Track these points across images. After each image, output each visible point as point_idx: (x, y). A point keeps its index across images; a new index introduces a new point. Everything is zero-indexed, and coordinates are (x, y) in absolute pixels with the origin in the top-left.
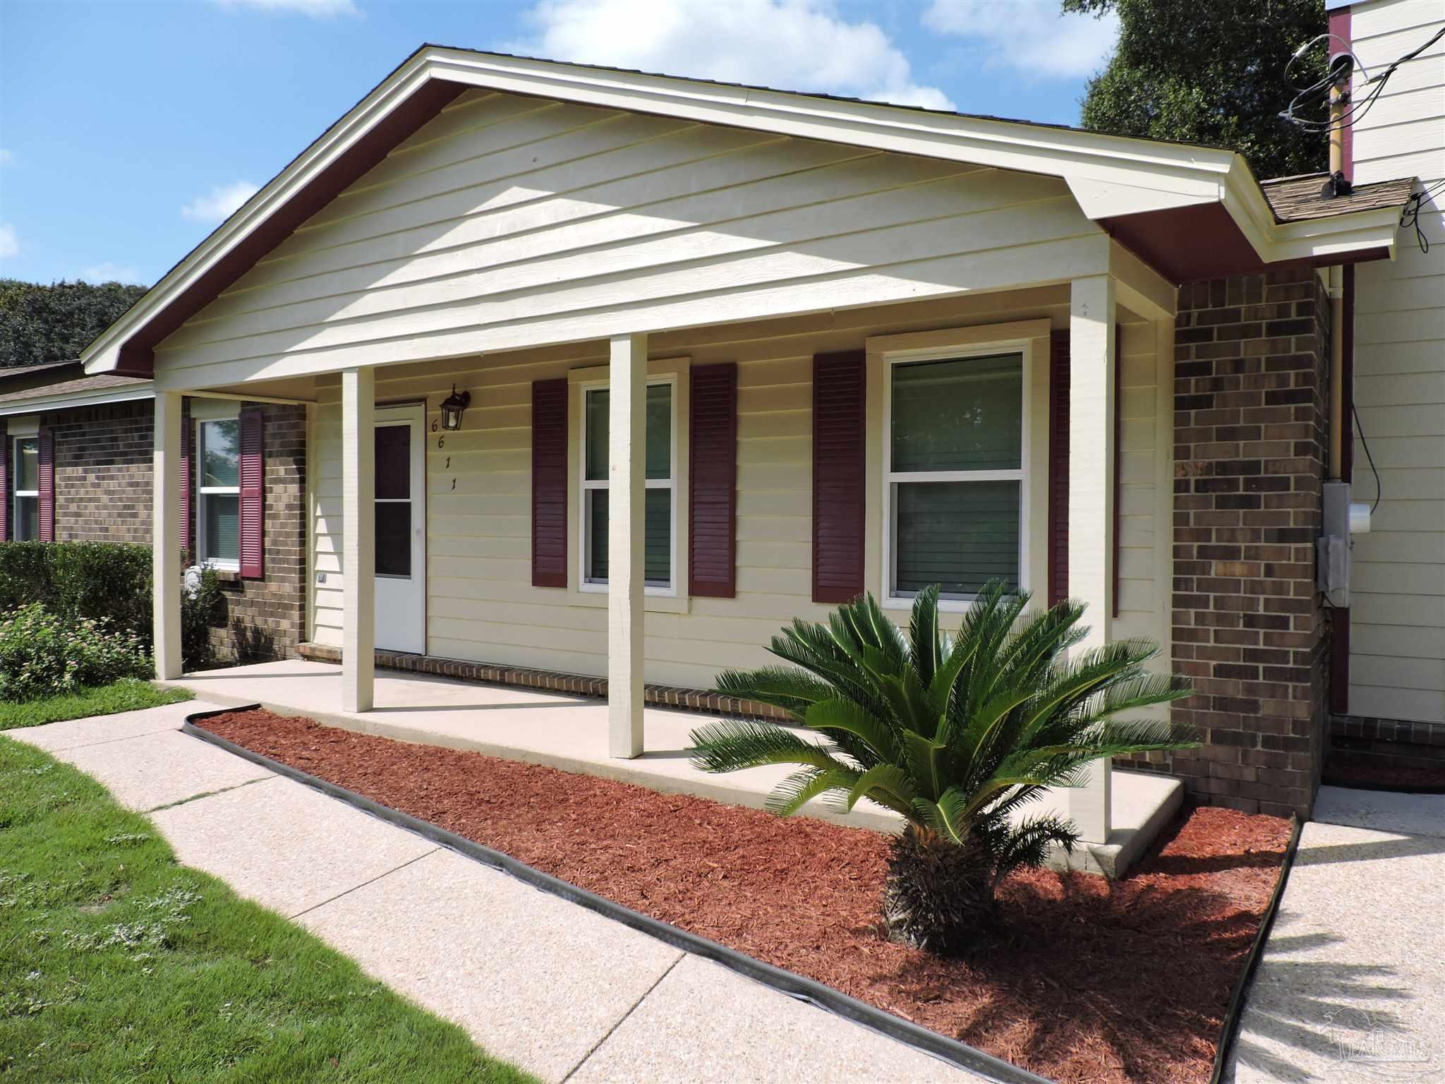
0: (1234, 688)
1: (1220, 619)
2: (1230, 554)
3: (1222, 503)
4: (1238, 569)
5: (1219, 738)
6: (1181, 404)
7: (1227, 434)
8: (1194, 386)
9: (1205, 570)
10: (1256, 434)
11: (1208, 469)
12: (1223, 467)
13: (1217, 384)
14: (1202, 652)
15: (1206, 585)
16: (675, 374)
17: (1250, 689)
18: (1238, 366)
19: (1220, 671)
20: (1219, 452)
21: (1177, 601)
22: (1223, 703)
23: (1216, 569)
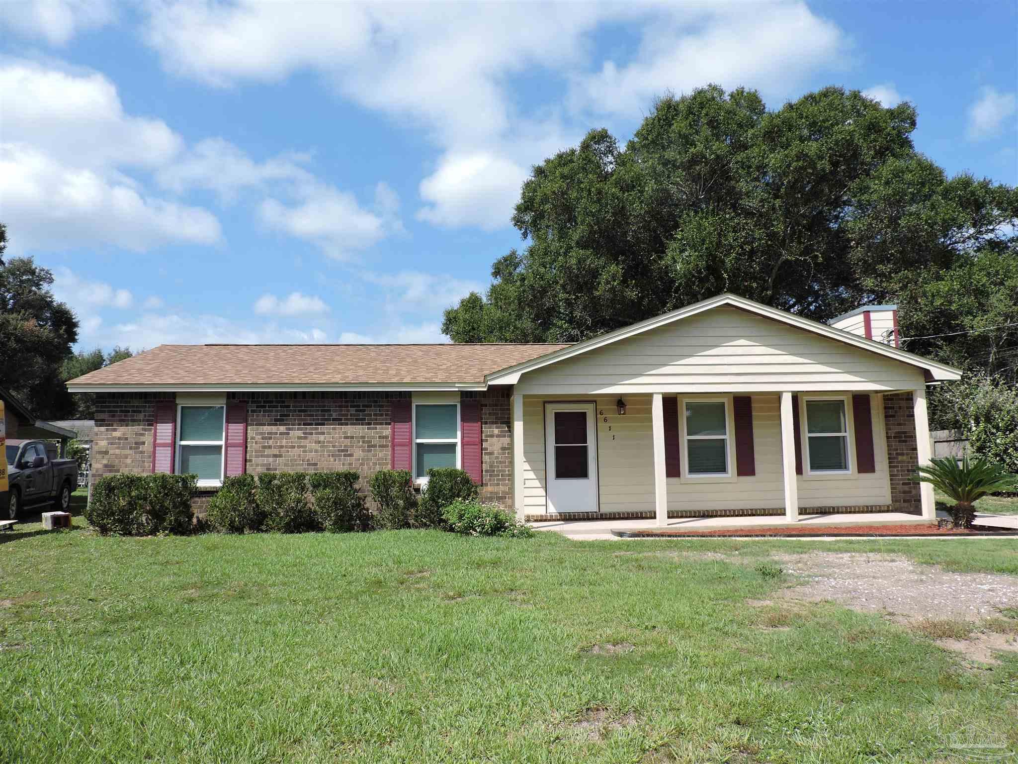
0: (906, 488)
1: (902, 471)
2: (902, 454)
3: (900, 441)
4: (905, 458)
5: (905, 501)
6: (886, 417)
7: (899, 424)
8: (891, 412)
9: (897, 459)
10: (905, 424)
11: (896, 433)
12: (899, 433)
13: (896, 412)
14: (899, 480)
15: (899, 462)
16: (727, 399)
17: (910, 488)
18: (900, 408)
19: (903, 484)
20: (897, 429)
21: (890, 467)
22: (904, 492)
23: (900, 458)
